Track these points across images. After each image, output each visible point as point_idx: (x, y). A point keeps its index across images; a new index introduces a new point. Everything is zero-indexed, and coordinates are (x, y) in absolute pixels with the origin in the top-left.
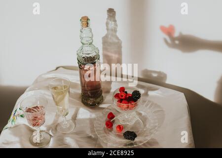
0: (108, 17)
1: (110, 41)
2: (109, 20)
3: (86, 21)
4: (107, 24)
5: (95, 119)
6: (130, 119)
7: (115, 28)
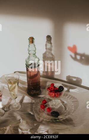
0: (47, 41)
1: (47, 56)
2: (47, 43)
3: (32, 40)
4: (46, 45)
5: (34, 103)
6: (56, 105)
7: (51, 48)
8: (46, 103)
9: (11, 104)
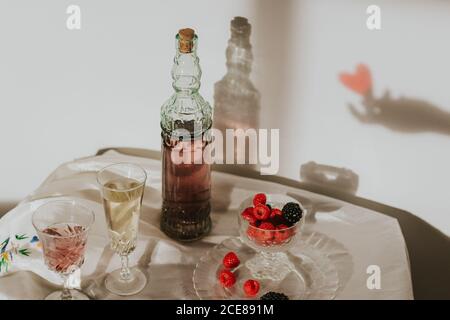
0: (232, 37)
1: (232, 91)
2: (234, 45)
4: (229, 52)
5: (192, 267)
6: (274, 269)
7: (246, 62)
8: (237, 263)
9: (108, 271)
